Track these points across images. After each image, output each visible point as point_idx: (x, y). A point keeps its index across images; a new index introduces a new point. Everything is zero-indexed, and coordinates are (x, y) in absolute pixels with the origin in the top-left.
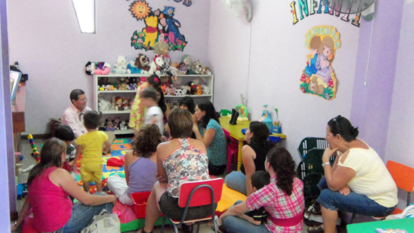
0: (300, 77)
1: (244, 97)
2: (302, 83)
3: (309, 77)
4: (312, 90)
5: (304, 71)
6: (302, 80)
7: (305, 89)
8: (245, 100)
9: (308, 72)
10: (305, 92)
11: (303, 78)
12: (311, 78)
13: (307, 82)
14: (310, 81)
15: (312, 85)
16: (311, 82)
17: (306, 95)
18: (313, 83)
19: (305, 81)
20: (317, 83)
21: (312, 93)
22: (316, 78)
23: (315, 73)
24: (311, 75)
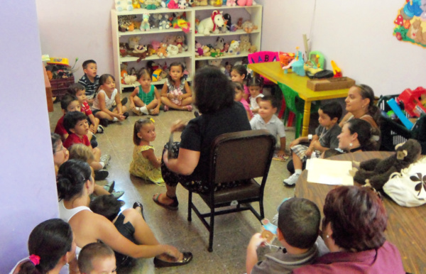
0: (394, 18)
1: (308, 38)
2: (398, 27)
3: (408, 21)
4: (412, 37)
5: (402, 11)
6: (398, 23)
7: (402, 36)
8: (309, 42)
9: (407, 13)
10: (401, 39)
11: (399, 20)
12: (412, 22)
13: (407, 26)
14: (410, 25)
15: (413, 31)
16: (412, 27)
17: (402, 43)
18: (415, 28)
19: (402, 25)
20: (421, 29)
21: (413, 42)
22: (420, 22)
23: (418, 15)
24: (411, 18)
